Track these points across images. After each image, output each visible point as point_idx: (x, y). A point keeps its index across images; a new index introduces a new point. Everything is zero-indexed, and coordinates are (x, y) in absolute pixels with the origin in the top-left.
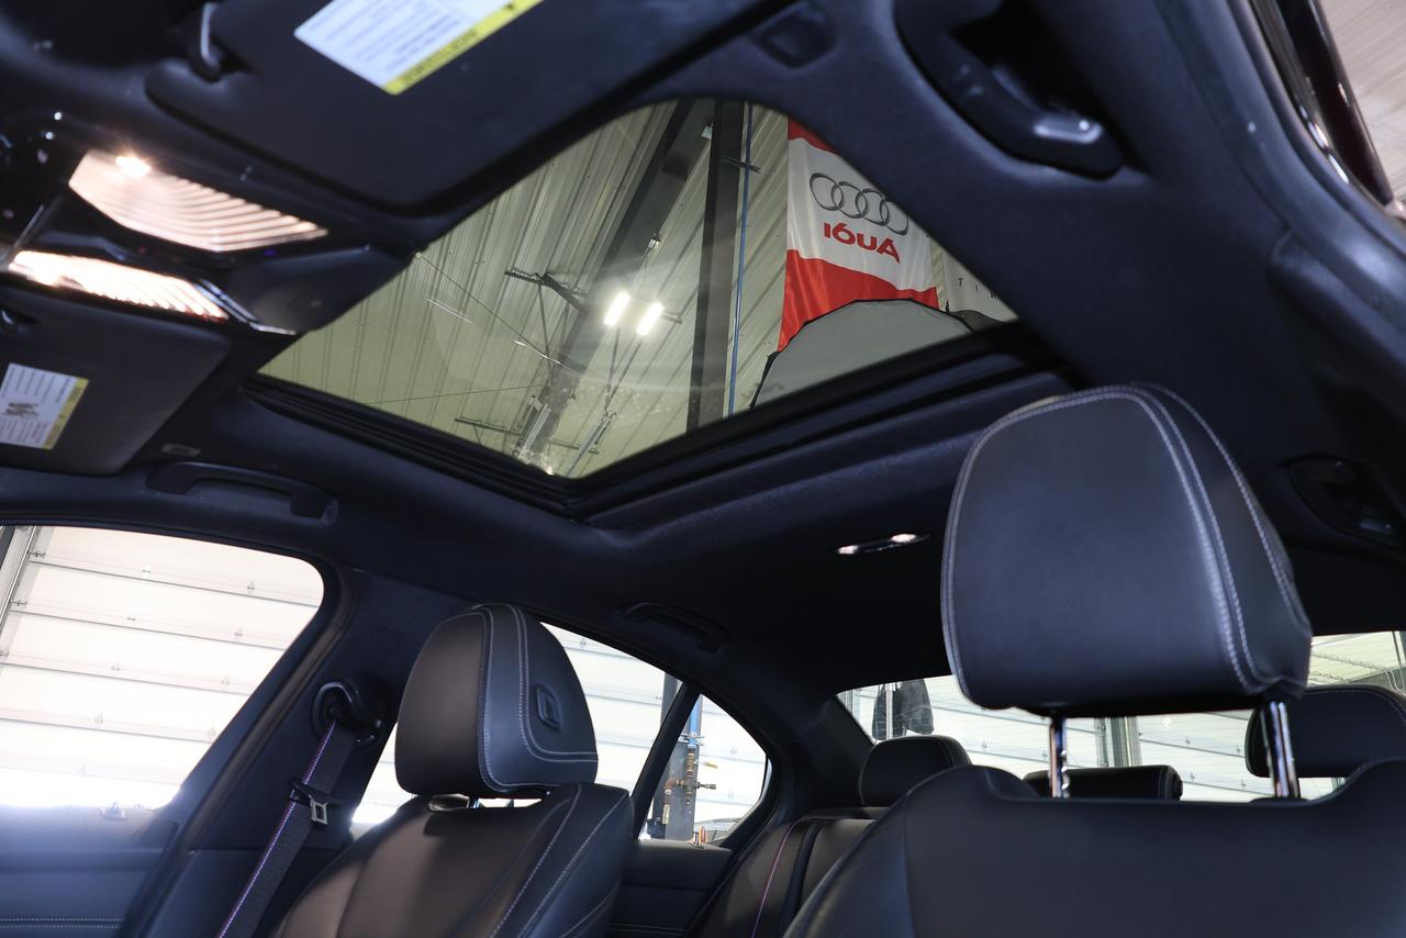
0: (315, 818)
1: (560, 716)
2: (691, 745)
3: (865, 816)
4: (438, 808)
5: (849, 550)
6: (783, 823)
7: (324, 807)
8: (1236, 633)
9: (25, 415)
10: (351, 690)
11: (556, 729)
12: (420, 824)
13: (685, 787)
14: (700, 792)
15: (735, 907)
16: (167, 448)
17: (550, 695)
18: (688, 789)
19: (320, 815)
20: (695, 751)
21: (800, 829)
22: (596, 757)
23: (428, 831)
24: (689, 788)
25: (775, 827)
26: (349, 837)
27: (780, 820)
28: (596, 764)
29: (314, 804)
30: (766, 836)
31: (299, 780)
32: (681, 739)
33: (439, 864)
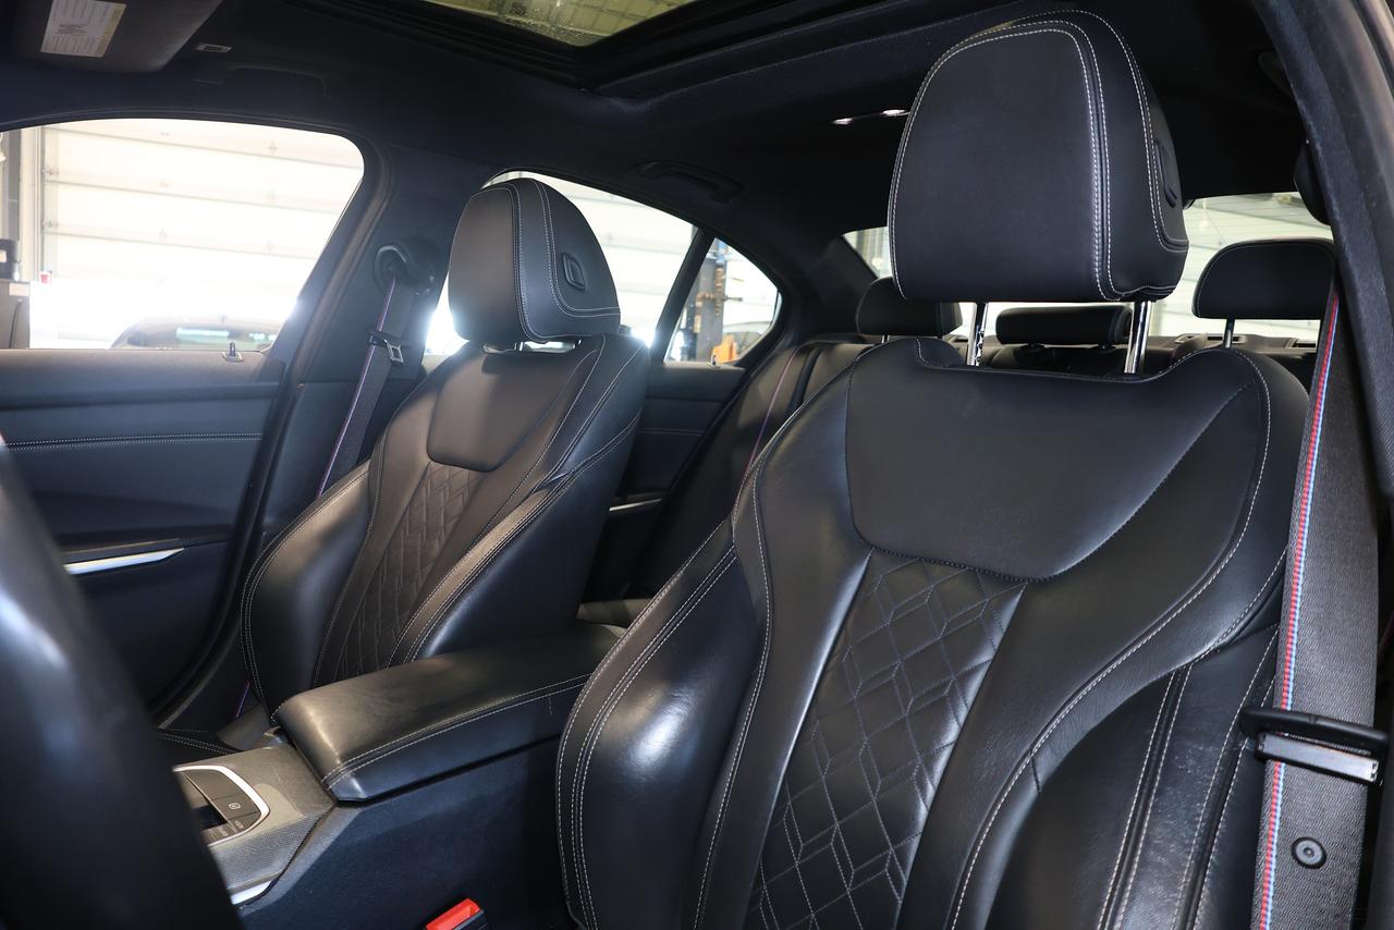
0: (393, 358)
1: (585, 279)
2: (719, 262)
3: (863, 341)
4: (492, 350)
5: (845, 121)
6: (789, 347)
7: (399, 348)
8: (1103, 266)
9: (75, 33)
10: (403, 251)
11: (582, 290)
12: (479, 363)
13: (714, 300)
14: (727, 305)
15: (746, 415)
16: (201, 47)
17: (575, 261)
18: (716, 302)
19: (396, 355)
20: (723, 266)
21: (805, 351)
22: (619, 311)
23: (486, 369)
24: (719, 301)
25: (782, 350)
26: (422, 370)
27: (788, 343)
28: (619, 316)
29: (390, 347)
30: (774, 357)
31: (375, 327)
32: (709, 255)
33: (498, 395)
